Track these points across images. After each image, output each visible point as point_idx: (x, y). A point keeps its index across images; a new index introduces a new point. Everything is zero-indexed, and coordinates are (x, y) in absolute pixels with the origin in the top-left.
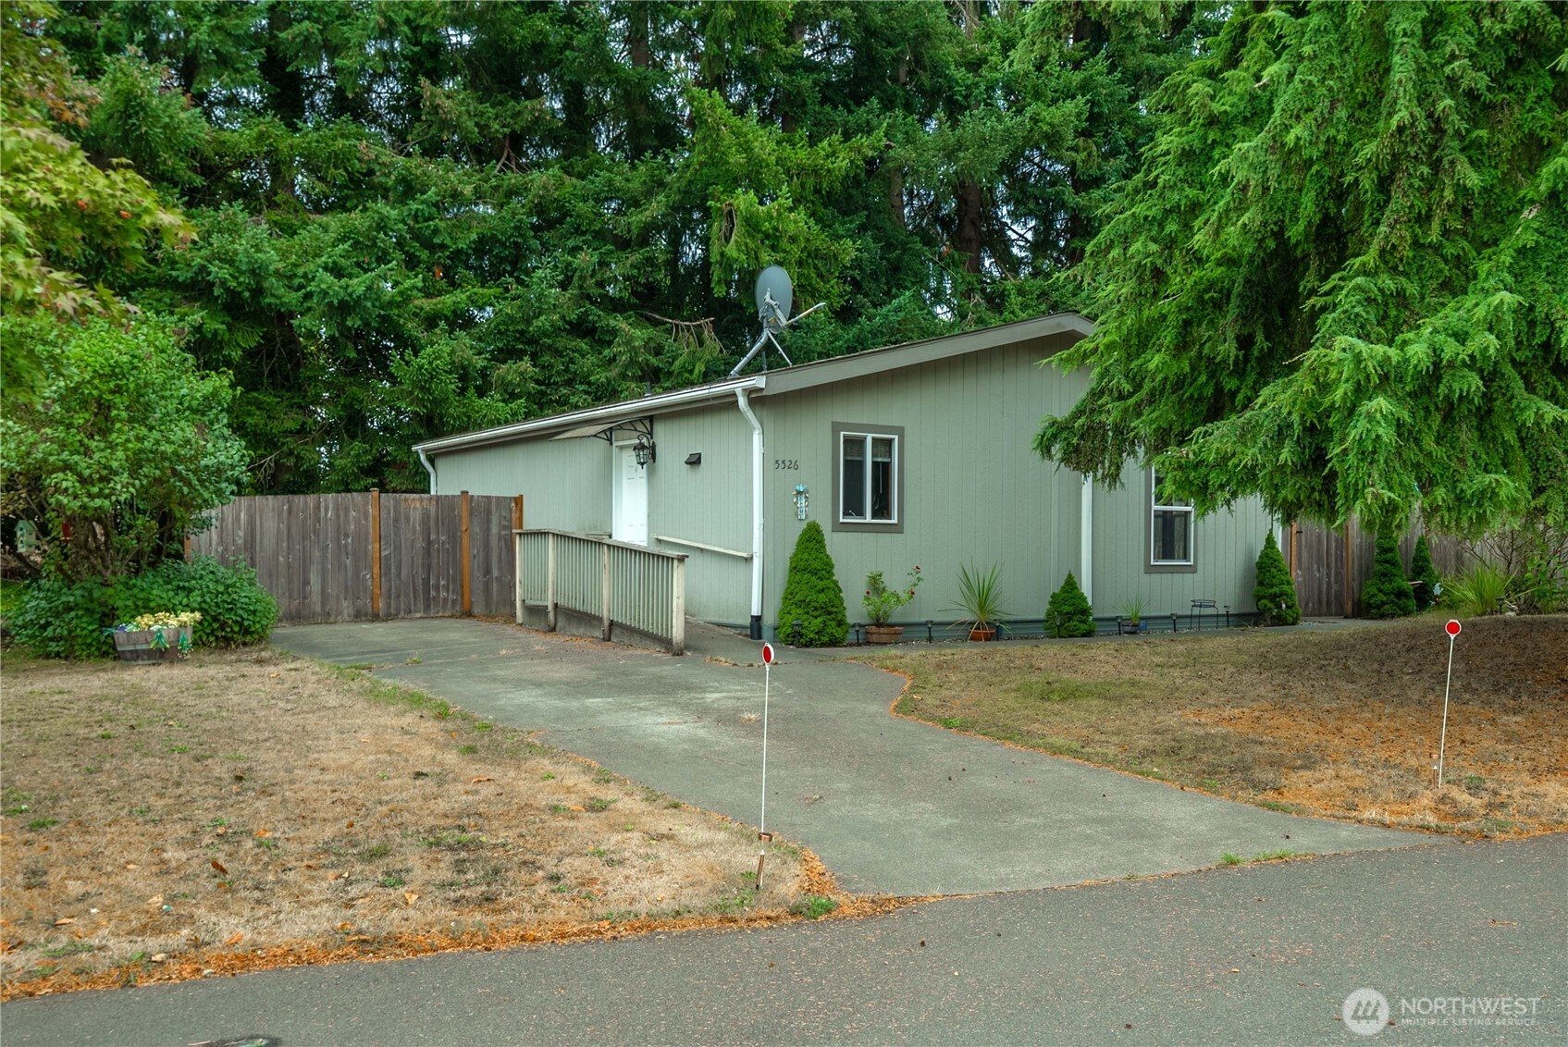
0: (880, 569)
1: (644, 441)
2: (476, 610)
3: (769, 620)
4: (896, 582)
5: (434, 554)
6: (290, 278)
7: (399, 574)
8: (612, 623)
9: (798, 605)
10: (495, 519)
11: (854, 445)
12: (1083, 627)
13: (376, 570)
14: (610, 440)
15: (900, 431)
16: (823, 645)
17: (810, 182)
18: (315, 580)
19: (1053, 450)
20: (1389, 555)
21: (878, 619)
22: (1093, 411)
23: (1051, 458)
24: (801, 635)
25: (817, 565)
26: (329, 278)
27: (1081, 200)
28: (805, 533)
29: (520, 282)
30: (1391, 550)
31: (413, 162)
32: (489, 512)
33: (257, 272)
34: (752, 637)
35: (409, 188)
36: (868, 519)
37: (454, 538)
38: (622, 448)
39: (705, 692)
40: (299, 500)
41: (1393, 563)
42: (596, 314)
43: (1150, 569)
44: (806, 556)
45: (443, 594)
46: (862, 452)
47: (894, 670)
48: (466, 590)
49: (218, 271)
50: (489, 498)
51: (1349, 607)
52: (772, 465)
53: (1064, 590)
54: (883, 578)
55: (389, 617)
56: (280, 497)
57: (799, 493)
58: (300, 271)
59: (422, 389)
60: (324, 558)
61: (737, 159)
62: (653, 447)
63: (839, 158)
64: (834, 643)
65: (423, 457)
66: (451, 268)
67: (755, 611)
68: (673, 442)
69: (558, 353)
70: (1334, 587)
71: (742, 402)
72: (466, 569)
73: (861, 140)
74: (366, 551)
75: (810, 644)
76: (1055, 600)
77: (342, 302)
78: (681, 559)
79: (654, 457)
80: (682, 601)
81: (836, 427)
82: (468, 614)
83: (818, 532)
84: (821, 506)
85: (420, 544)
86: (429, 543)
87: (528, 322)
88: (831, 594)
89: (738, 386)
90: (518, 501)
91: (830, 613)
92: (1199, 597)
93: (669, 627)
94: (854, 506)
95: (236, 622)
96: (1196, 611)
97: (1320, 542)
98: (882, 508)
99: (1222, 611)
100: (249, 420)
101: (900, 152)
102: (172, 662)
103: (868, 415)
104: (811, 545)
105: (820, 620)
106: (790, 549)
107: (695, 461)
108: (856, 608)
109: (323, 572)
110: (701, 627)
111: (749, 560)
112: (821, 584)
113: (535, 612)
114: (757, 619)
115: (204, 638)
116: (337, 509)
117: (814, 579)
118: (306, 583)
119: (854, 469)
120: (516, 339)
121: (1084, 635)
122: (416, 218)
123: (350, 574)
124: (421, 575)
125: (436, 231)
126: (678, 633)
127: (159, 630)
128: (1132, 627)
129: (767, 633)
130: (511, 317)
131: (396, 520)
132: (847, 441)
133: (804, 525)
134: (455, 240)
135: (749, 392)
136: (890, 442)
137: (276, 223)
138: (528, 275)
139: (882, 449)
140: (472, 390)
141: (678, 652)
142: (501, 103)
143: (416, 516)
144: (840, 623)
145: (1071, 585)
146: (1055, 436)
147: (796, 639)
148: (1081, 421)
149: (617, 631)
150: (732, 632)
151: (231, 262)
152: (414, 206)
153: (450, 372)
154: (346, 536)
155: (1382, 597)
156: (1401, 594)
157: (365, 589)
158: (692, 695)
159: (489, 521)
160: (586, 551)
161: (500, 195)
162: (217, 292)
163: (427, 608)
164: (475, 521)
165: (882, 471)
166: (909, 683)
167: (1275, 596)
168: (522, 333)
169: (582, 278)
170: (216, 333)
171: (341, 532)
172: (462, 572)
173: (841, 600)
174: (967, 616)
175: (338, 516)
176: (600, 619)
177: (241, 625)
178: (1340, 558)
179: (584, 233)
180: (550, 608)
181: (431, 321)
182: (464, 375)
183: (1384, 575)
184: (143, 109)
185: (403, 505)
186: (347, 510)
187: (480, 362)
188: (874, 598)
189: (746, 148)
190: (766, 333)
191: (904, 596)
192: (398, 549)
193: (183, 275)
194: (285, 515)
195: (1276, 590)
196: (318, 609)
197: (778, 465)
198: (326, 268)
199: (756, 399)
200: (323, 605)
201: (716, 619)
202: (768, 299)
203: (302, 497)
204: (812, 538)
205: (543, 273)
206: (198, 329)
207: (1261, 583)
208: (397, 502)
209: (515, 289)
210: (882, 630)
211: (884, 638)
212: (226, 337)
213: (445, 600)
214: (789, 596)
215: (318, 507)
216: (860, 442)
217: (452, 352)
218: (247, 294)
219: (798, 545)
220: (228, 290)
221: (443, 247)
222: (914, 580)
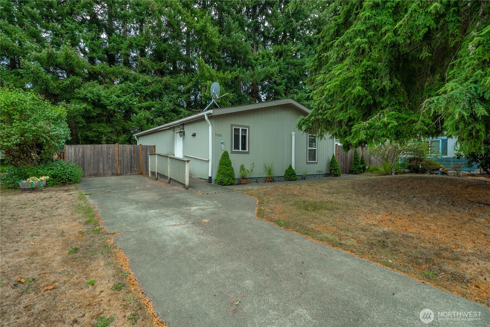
0: (243, 164)
1: (182, 130)
2: (144, 173)
3: (214, 178)
4: (247, 167)
5: (133, 159)
6: (108, 98)
7: (124, 164)
8: (171, 179)
9: (222, 174)
10: (148, 151)
11: (237, 130)
12: (295, 178)
13: (118, 163)
14: (174, 131)
15: (248, 127)
16: (229, 185)
17: (223, 81)
18: (101, 166)
19: (303, 128)
20: (357, 160)
21: (243, 177)
22: (316, 115)
23: (302, 130)
24: (223, 183)
25: (227, 163)
26: (116, 97)
27: (278, 88)
28: (223, 154)
29: (161, 100)
30: (357, 158)
31: (137, 74)
32: (147, 149)
33: (99, 96)
34: (209, 182)
35: (135, 79)
36: (240, 150)
37: (138, 155)
38: (177, 133)
39: (192, 206)
40: (97, 146)
41: (358, 161)
42: (177, 108)
43: (308, 163)
44: (224, 160)
45: (135, 169)
46: (239, 133)
47: (251, 195)
48: (141, 168)
49: (89, 95)
50: (147, 146)
51: (348, 171)
52: (215, 135)
53: (289, 169)
54: (244, 166)
55: (121, 175)
56: (91, 145)
57: (222, 143)
58: (110, 96)
59: (138, 123)
60: (103, 160)
61: (207, 74)
62: (184, 132)
63: (229, 76)
64: (232, 184)
65: (135, 137)
66: (145, 97)
67: (210, 175)
68: (189, 130)
69: (169, 116)
70: (345, 167)
71: (206, 117)
72: (141, 163)
73: (234, 73)
74: (115, 158)
75: (225, 185)
76: (286, 171)
77: (119, 103)
78: (188, 161)
79: (184, 134)
80: (188, 173)
81: (232, 126)
82: (142, 174)
83: (227, 153)
84: (228, 146)
85: (129, 157)
86: (132, 157)
87: (162, 109)
88: (231, 171)
89: (205, 113)
90: (154, 147)
91: (231, 176)
92: (318, 170)
93: (185, 181)
94: (236, 147)
95: (66, 178)
96: (318, 173)
97: (342, 156)
98: (244, 148)
99: (324, 173)
100: (99, 129)
101: (241, 75)
102: (36, 192)
103: (241, 122)
104: (225, 157)
105: (228, 178)
106: (219, 158)
107: (194, 135)
108: (237, 174)
109: (103, 164)
110: (196, 179)
111: (208, 161)
112: (228, 168)
113: (153, 173)
114: (210, 178)
115: (57, 183)
116: (107, 148)
117: (226, 167)
118: (99, 166)
119: (236, 137)
120: (160, 113)
121: (295, 180)
122: (137, 86)
123: (110, 164)
124: (129, 164)
125: (142, 89)
126: (187, 182)
127: (32, 182)
128: (304, 178)
129: (213, 182)
130: (158, 108)
131: (123, 151)
132: (235, 129)
133: (223, 152)
134: (146, 91)
135: (208, 115)
136: (246, 130)
137: (106, 87)
138: (162, 99)
139: (244, 132)
140: (150, 123)
141: (187, 188)
142: (157, 63)
143: (128, 150)
144: (233, 179)
145: (291, 167)
146: (303, 123)
147: (221, 183)
148: (313, 118)
149: (172, 181)
150: (203, 181)
151: (93, 93)
152: (136, 83)
153: (144, 119)
154: (110, 155)
155: (356, 169)
156: (360, 168)
157: (115, 168)
158: (187, 208)
159: (147, 151)
160: (164, 158)
161: (156, 82)
162: (89, 100)
163: (131, 172)
164: (143, 151)
165: (244, 138)
166: (258, 201)
167: (336, 169)
168: (161, 111)
169: (174, 100)
170: (90, 109)
171: (108, 154)
172: (140, 164)
173: (234, 172)
174: (265, 176)
175: (107, 150)
176: (168, 177)
177: (68, 179)
178: (346, 160)
179: (175, 91)
180: (156, 173)
181: (140, 108)
182: (148, 120)
183: (356, 164)
184: (70, 57)
185: (125, 147)
186: (110, 148)
187: (152, 118)
188: (242, 172)
189: (209, 72)
190: (213, 100)
191: (250, 171)
192: (123, 158)
193: (82, 96)
194: (93, 149)
195: (336, 168)
196: (102, 173)
197: (216, 135)
198: (116, 96)
199: (210, 117)
200: (103, 172)
201: (200, 177)
202: (213, 91)
203: (97, 145)
204: (225, 155)
205: (165, 98)
206: (85, 108)
207: (331, 166)
208: (123, 147)
209: (159, 102)
210: (244, 180)
211: (245, 182)
212: (92, 110)
213: (136, 170)
214: (219, 171)
215: (102, 148)
216: (238, 130)
217: (145, 115)
218: (96, 101)
219: (222, 157)
220: (92, 99)
221: (143, 92)
222: (252, 166)
